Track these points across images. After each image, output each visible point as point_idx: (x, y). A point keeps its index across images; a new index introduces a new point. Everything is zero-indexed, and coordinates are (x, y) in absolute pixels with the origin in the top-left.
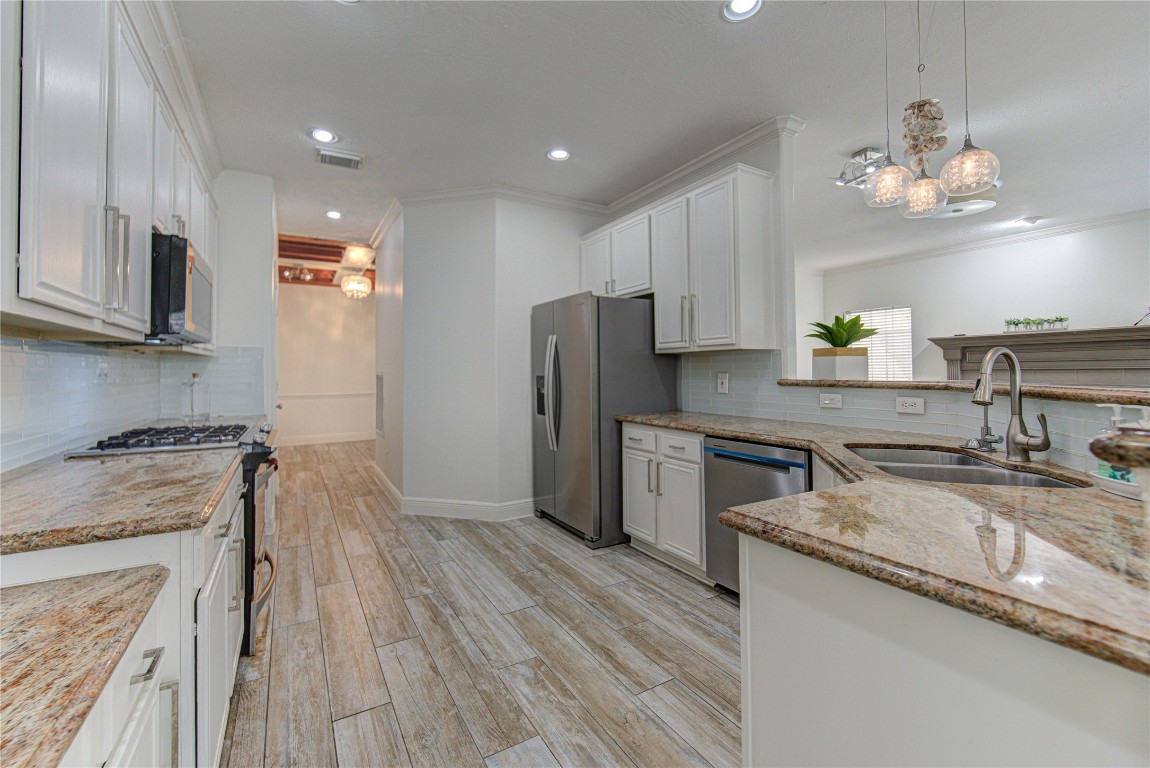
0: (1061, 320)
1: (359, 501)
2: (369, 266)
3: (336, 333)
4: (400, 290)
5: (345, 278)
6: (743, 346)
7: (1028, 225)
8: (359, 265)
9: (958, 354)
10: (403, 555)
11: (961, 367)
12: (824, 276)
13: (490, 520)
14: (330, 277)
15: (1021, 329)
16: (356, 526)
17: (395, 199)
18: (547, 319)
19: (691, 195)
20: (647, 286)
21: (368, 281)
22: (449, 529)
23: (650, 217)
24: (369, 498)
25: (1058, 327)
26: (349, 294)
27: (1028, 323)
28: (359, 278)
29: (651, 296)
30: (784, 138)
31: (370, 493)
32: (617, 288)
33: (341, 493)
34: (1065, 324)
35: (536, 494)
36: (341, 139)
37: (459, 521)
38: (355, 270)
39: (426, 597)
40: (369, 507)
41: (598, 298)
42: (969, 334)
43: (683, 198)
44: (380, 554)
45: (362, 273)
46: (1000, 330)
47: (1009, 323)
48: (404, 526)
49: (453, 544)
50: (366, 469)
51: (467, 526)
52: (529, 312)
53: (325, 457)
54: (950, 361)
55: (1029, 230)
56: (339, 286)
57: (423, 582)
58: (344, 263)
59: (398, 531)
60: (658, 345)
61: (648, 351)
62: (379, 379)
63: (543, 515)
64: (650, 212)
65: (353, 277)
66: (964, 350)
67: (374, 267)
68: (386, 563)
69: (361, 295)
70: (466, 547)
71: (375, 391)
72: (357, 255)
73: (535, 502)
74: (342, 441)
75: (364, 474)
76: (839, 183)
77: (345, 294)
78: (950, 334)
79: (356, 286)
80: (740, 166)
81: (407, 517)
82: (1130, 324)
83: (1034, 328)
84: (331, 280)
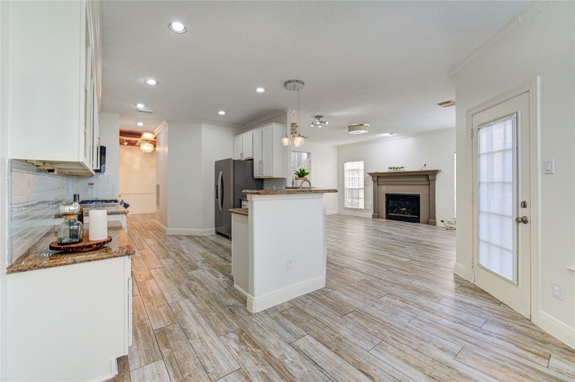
0: (402, 168)
1: (151, 232)
2: (153, 140)
3: (136, 166)
4: (166, 149)
5: (142, 144)
6: (274, 177)
7: (391, 135)
8: (149, 139)
9: (376, 179)
10: (167, 244)
11: (377, 183)
12: (338, 148)
13: (199, 235)
14: (134, 142)
15: (392, 171)
16: (150, 238)
17: (165, 121)
18: (220, 166)
19: (263, 129)
20: (252, 156)
21: (152, 145)
22: (184, 238)
23: (253, 134)
24: (154, 231)
25: (401, 170)
26: (144, 151)
27: (394, 168)
28: (148, 144)
29: (252, 160)
30: (288, 115)
31: (154, 229)
32: (244, 155)
33: (143, 230)
34: (404, 169)
35: (216, 226)
36: (147, 107)
37: (188, 236)
38: (147, 141)
39: (175, 251)
40: (155, 233)
41: (234, 161)
42: (379, 172)
43: (260, 130)
44: (159, 243)
45: (149, 142)
46: (386, 170)
47: (389, 168)
48: (168, 237)
49: (185, 241)
50: (151, 222)
51: (190, 237)
52: (214, 163)
53: (133, 219)
54: (374, 181)
55: (391, 137)
56: (139, 146)
57: (174, 248)
58: (142, 138)
59: (165, 239)
60: (254, 176)
61: (252, 178)
62: (158, 187)
63: (218, 233)
64: (253, 132)
65: (145, 144)
66: (378, 177)
67: (155, 140)
68: (162, 245)
69: (149, 152)
70: (189, 241)
71: (155, 192)
72: (147, 136)
73: (216, 229)
74: (139, 213)
75: (151, 224)
76: (312, 126)
77: (142, 151)
78: (373, 172)
79: (147, 148)
80: (273, 123)
81: (169, 235)
82: (420, 170)
83: (395, 170)
84: (135, 144)
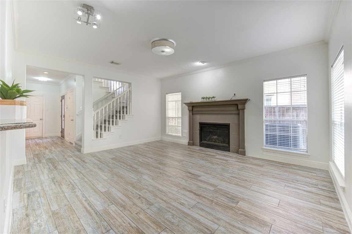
0: (214, 97)
9: (191, 108)
11: (192, 113)
12: (161, 81)
15: (205, 100)
25: (213, 100)
27: (206, 98)
34: (215, 99)
42: (194, 102)
46: (200, 100)
47: (202, 98)
54: (189, 111)
66: (193, 107)
78: (189, 102)
82: (229, 99)
83: (208, 100)
